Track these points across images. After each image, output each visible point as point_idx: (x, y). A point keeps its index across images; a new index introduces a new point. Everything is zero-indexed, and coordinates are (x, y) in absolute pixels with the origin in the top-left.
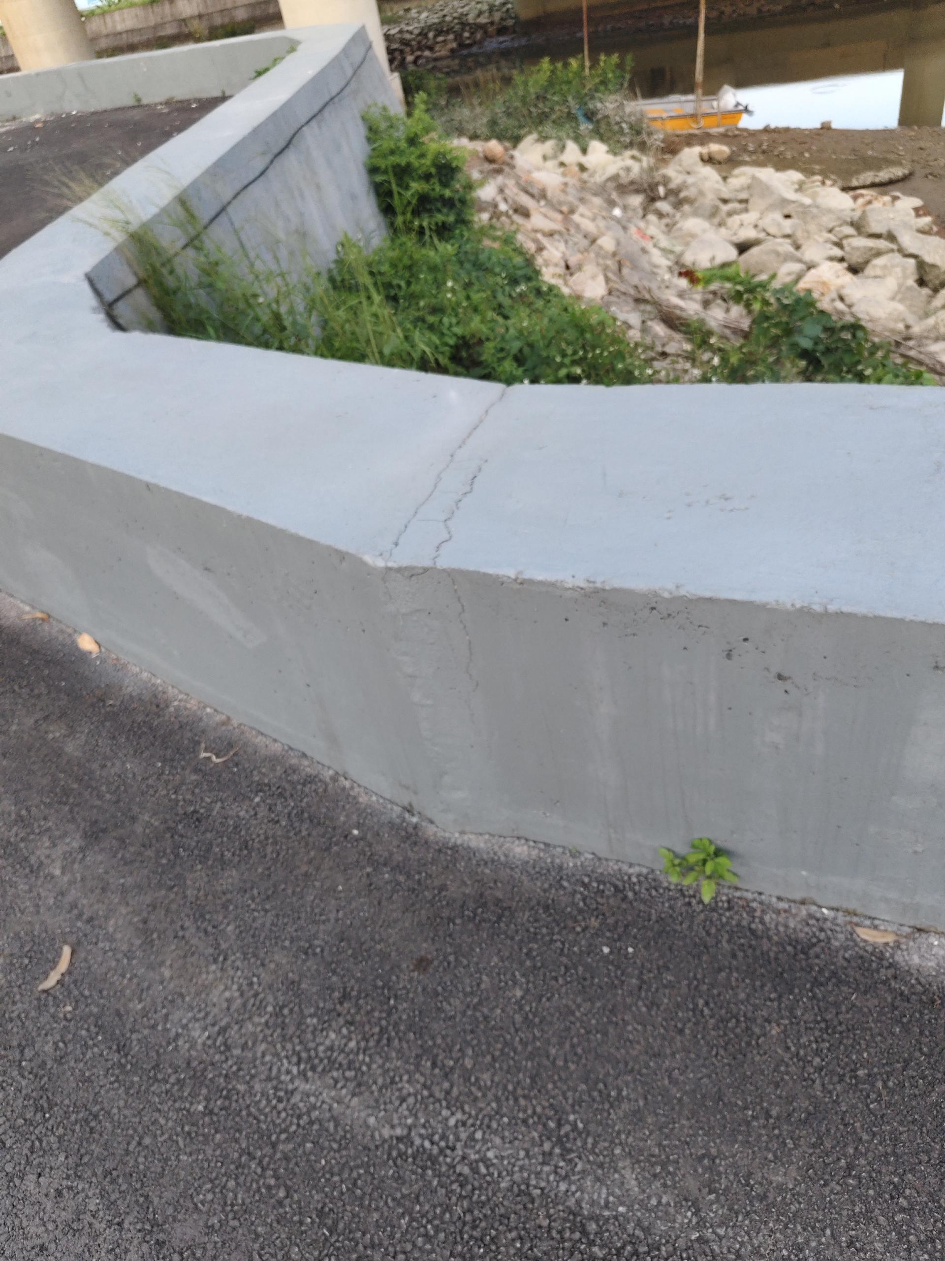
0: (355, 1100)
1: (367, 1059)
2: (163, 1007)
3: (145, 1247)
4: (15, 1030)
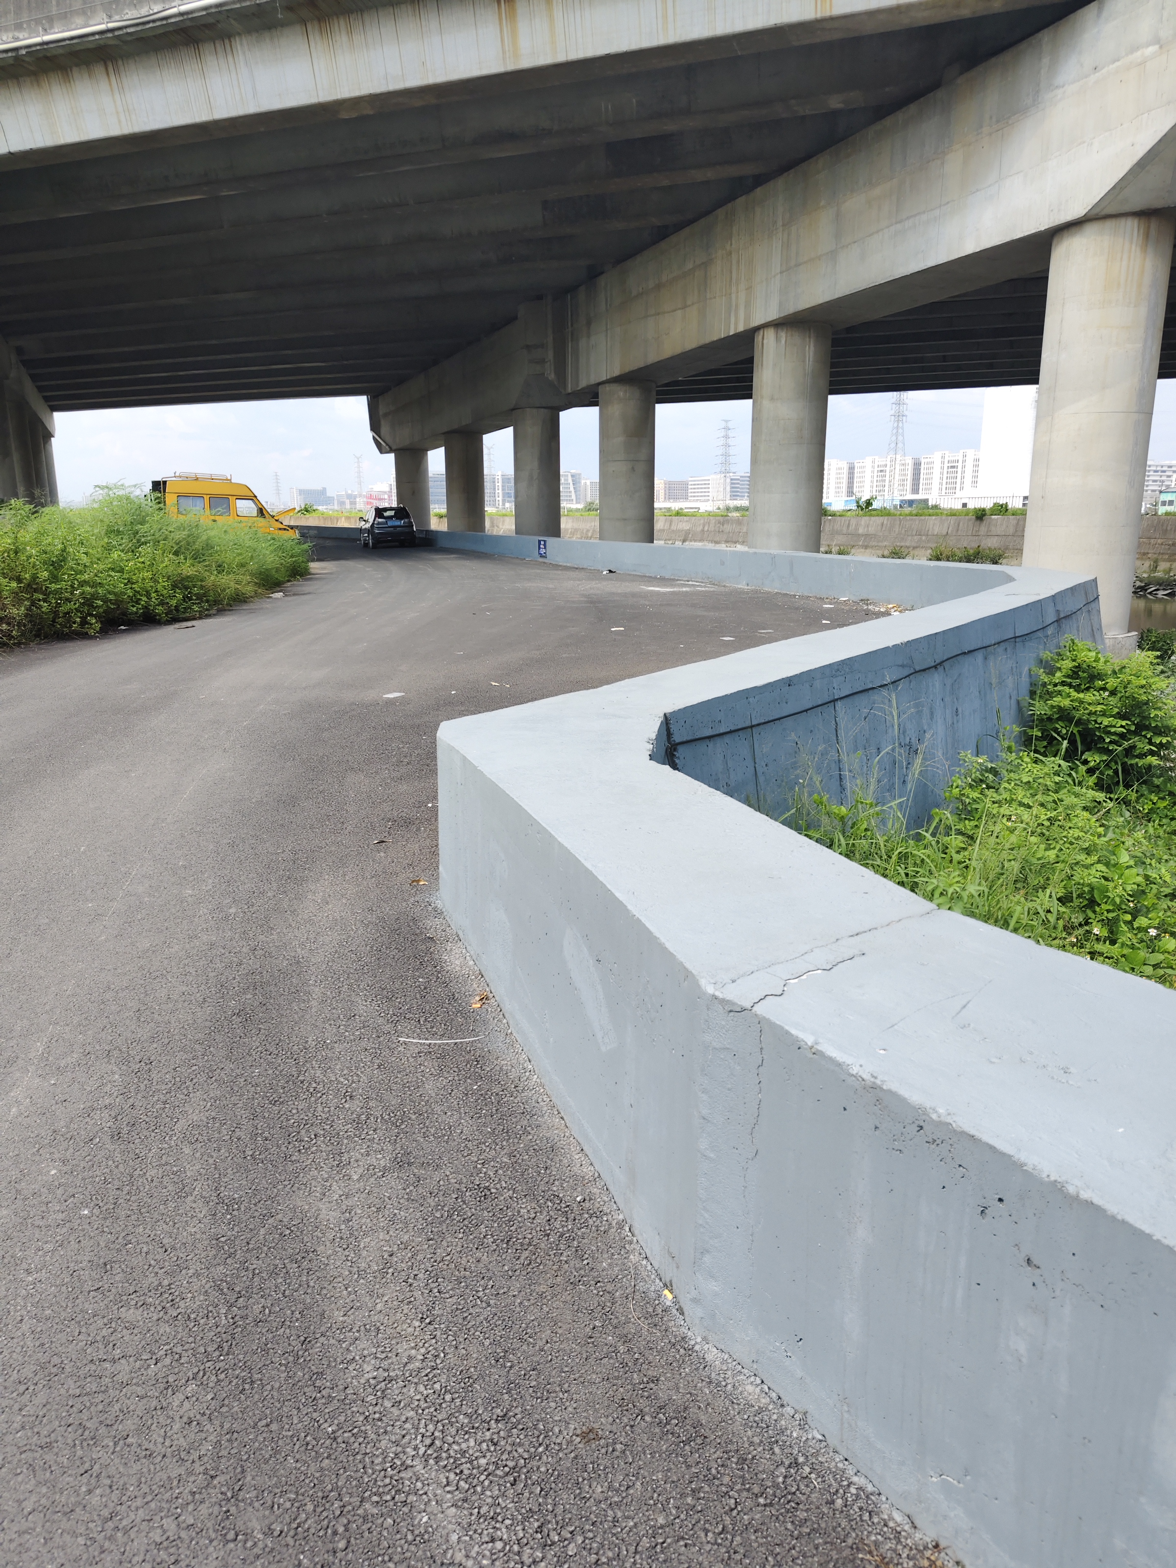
0: (453, 1510)
1: (487, 1483)
2: (358, 1331)
3: (216, 1509)
4: (245, 1278)
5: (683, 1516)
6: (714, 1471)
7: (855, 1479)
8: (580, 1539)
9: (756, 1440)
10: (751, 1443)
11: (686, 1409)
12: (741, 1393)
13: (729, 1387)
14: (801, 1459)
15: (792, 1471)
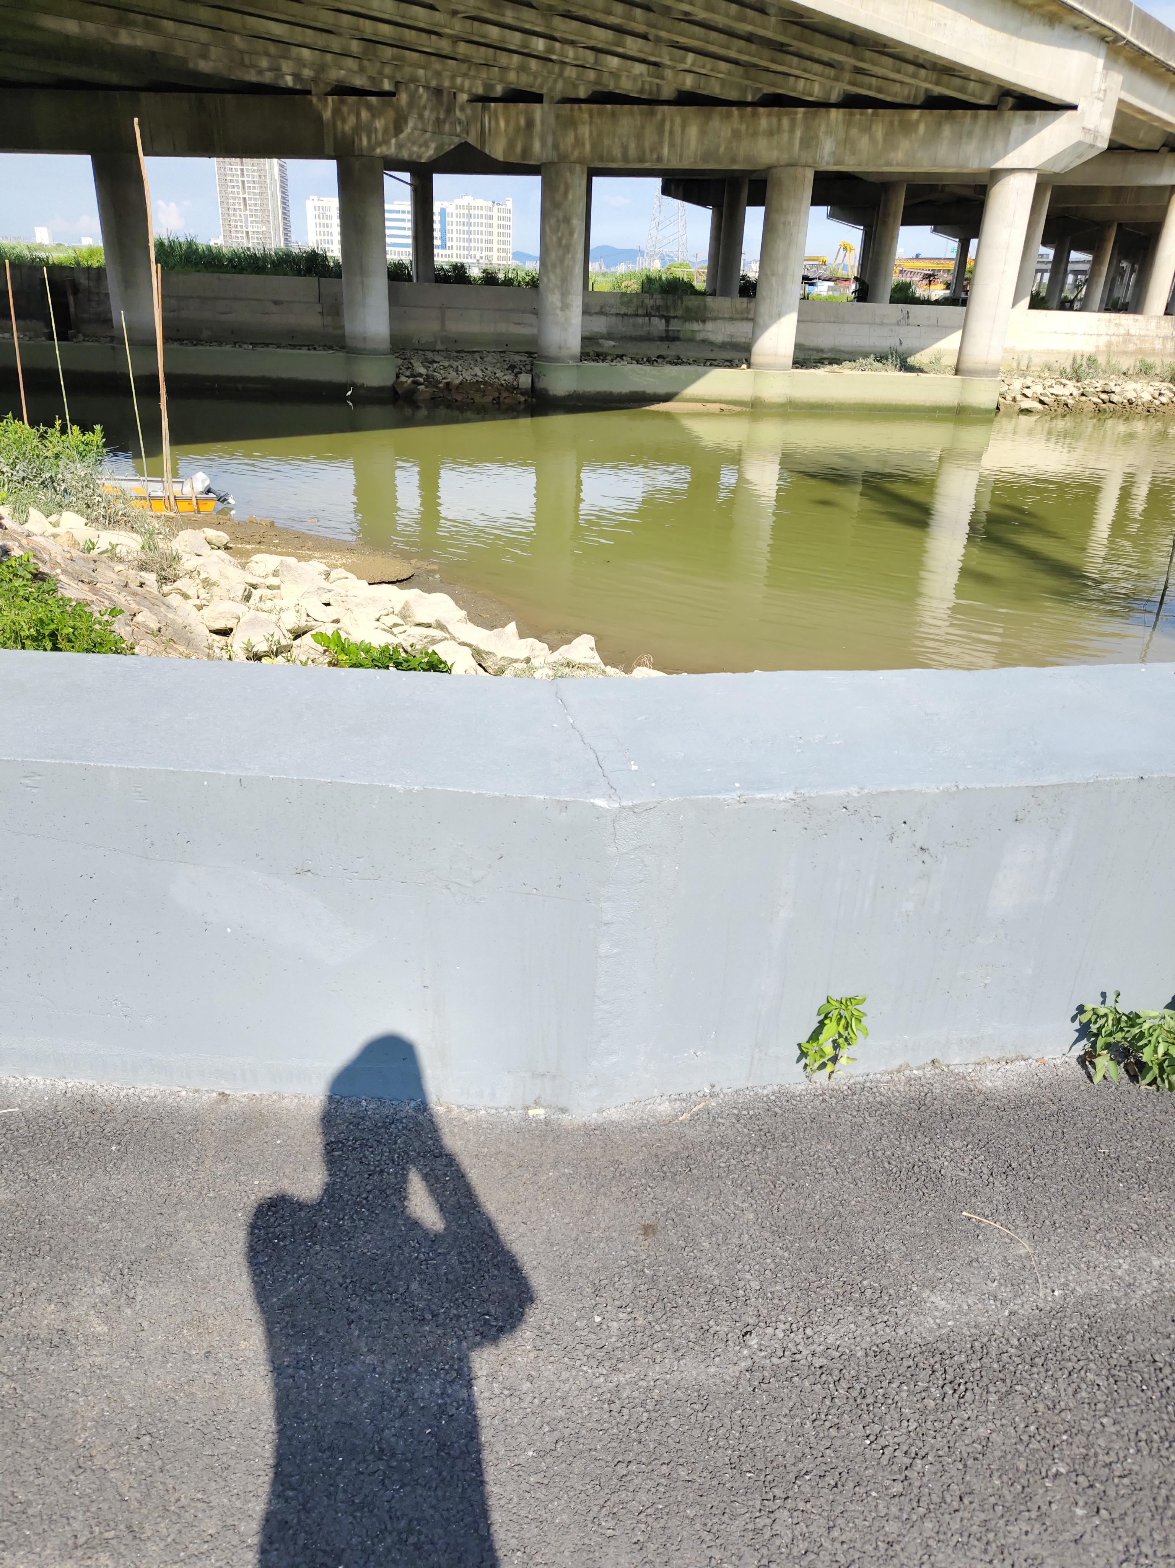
0: (683, 1363)
1: (665, 1326)
5: (753, 1202)
6: (722, 1165)
7: (765, 1092)
8: (748, 1276)
9: (707, 1128)
10: (709, 1132)
11: (656, 1155)
12: (661, 1116)
13: (651, 1120)
14: (736, 1112)
15: (742, 1121)
